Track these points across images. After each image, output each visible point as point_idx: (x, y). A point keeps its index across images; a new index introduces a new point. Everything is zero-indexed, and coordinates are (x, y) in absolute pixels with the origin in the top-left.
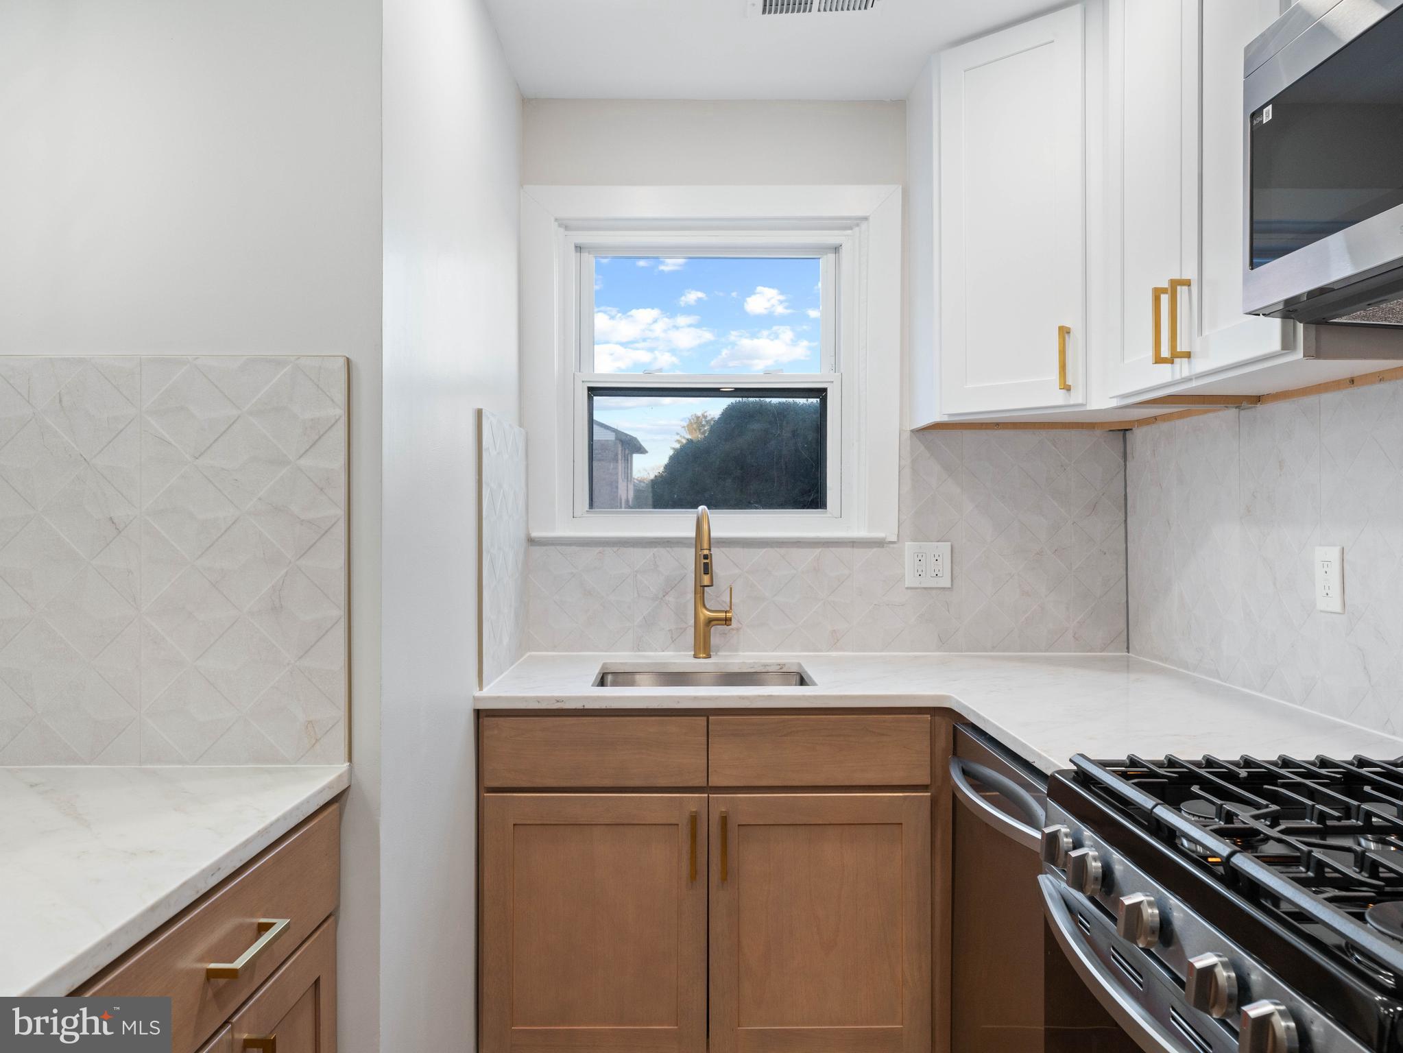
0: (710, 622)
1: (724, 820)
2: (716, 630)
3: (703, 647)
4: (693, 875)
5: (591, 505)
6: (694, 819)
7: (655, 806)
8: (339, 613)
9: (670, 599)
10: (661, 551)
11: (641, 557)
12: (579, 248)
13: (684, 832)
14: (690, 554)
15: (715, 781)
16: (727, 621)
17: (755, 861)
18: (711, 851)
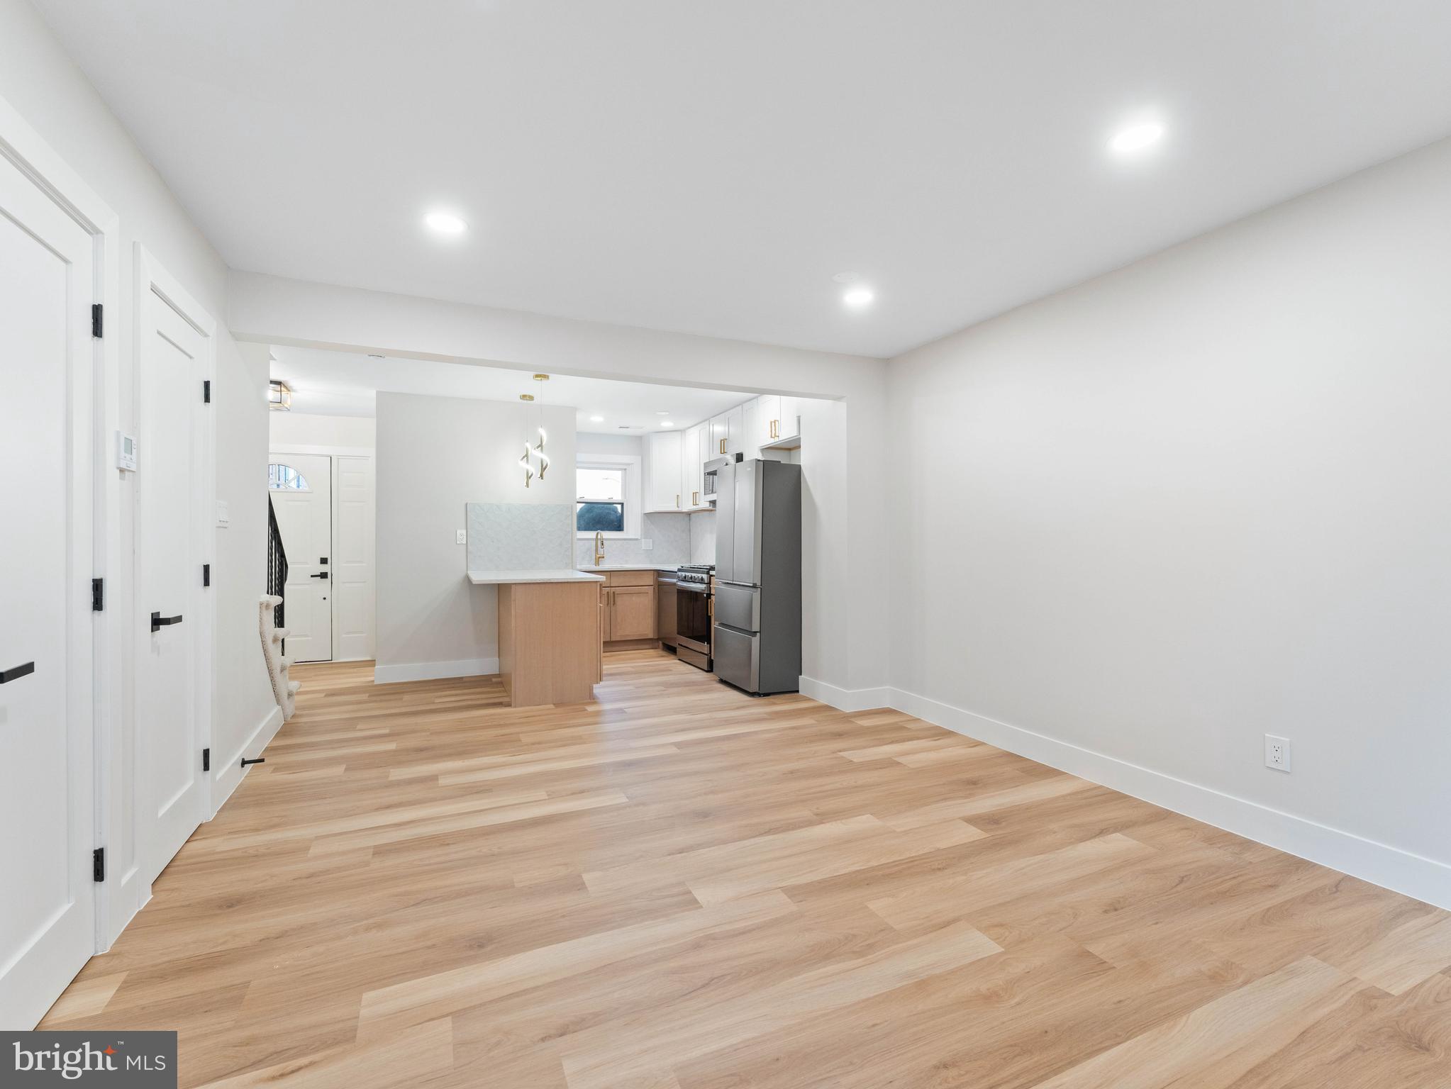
0: (600, 557)
1: (614, 592)
2: (600, 559)
3: (597, 563)
4: (608, 604)
6: (608, 592)
8: (571, 545)
9: (588, 553)
10: (586, 541)
13: (606, 595)
14: (594, 543)
15: (612, 585)
16: (603, 557)
17: (619, 600)
18: (611, 599)
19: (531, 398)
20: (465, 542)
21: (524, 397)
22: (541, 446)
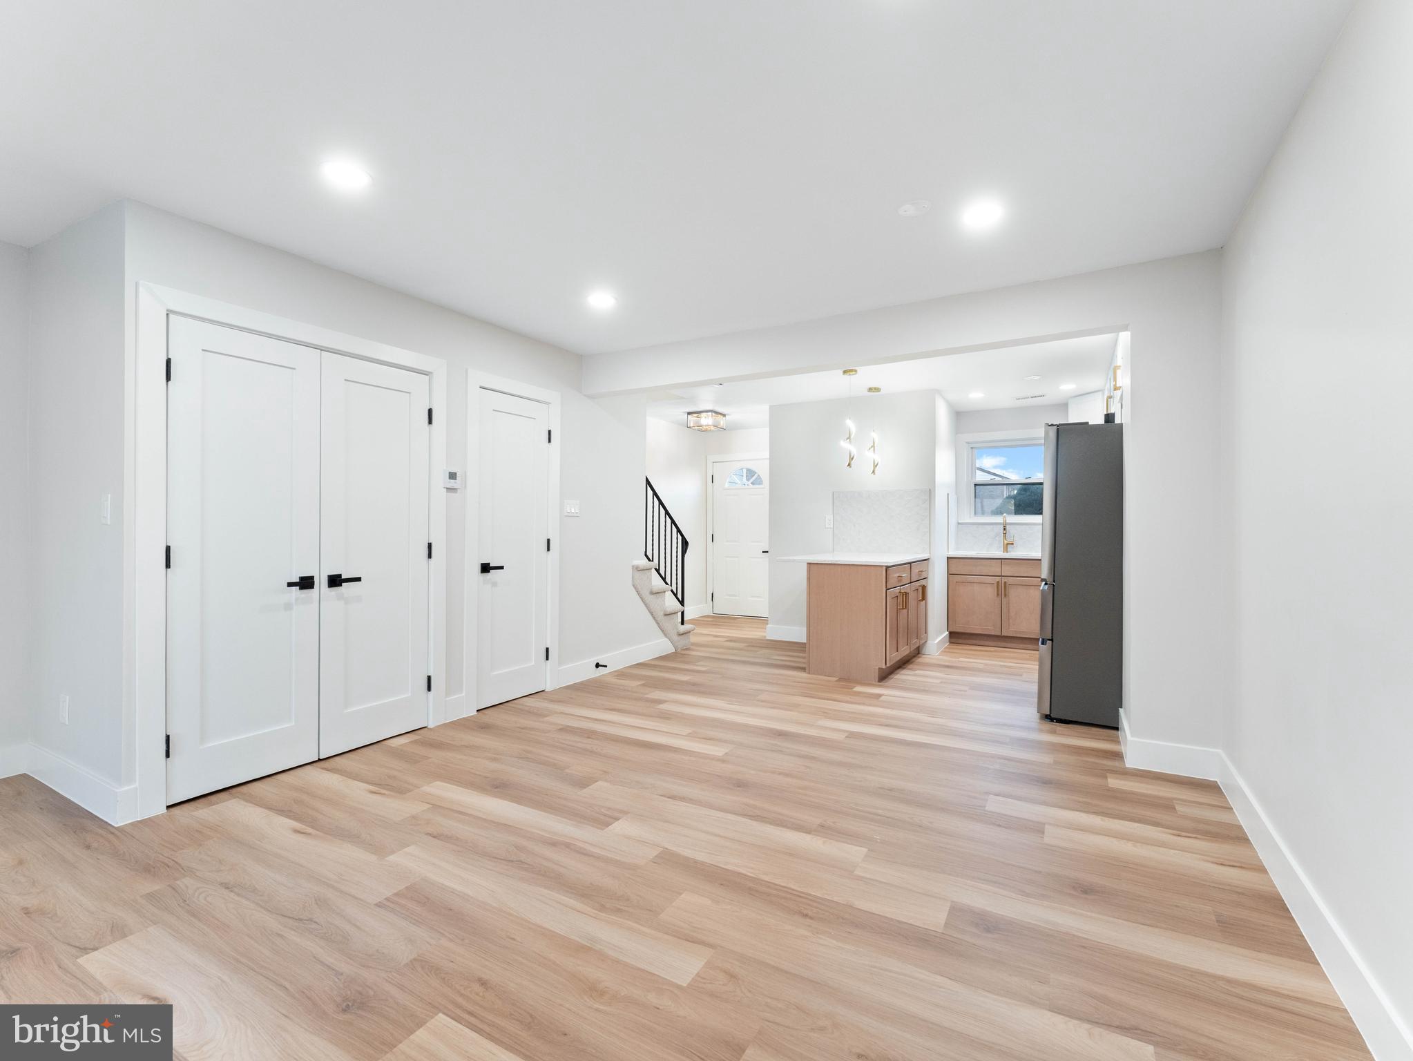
0: (1008, 544)
1: (1005, 583)
2: (1009, 546)
3: (1006, 550)
4: (998, 595)
5: (975, 513)
6: (999, 582)
7: (989, 579)
8: (928, 530)
9: (997, 538)
10: (994, 526)
11: (989, 528)
12: (972, 448)
13: (996, 585)
14: (1002, 527)
15: (1002, 574)
16: (1012, 544)
17: (1013, 593)
18: (1002, 590)
19: (877, 390)
20: (832, 526)
21: (870, 390)
22: (849, 438)
